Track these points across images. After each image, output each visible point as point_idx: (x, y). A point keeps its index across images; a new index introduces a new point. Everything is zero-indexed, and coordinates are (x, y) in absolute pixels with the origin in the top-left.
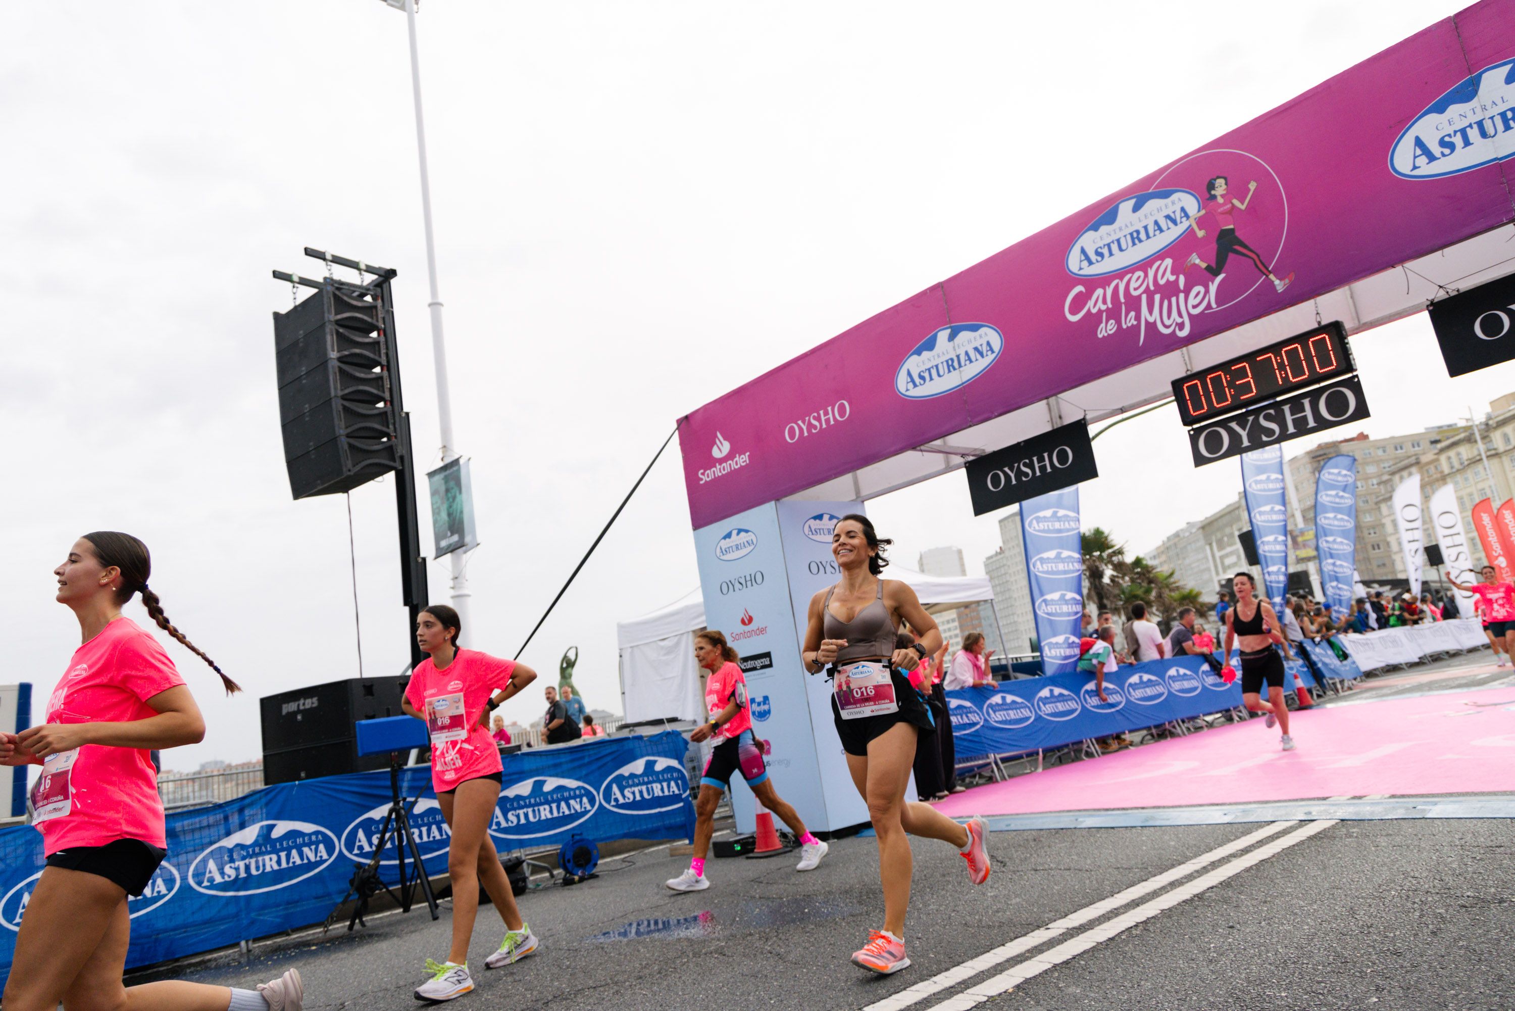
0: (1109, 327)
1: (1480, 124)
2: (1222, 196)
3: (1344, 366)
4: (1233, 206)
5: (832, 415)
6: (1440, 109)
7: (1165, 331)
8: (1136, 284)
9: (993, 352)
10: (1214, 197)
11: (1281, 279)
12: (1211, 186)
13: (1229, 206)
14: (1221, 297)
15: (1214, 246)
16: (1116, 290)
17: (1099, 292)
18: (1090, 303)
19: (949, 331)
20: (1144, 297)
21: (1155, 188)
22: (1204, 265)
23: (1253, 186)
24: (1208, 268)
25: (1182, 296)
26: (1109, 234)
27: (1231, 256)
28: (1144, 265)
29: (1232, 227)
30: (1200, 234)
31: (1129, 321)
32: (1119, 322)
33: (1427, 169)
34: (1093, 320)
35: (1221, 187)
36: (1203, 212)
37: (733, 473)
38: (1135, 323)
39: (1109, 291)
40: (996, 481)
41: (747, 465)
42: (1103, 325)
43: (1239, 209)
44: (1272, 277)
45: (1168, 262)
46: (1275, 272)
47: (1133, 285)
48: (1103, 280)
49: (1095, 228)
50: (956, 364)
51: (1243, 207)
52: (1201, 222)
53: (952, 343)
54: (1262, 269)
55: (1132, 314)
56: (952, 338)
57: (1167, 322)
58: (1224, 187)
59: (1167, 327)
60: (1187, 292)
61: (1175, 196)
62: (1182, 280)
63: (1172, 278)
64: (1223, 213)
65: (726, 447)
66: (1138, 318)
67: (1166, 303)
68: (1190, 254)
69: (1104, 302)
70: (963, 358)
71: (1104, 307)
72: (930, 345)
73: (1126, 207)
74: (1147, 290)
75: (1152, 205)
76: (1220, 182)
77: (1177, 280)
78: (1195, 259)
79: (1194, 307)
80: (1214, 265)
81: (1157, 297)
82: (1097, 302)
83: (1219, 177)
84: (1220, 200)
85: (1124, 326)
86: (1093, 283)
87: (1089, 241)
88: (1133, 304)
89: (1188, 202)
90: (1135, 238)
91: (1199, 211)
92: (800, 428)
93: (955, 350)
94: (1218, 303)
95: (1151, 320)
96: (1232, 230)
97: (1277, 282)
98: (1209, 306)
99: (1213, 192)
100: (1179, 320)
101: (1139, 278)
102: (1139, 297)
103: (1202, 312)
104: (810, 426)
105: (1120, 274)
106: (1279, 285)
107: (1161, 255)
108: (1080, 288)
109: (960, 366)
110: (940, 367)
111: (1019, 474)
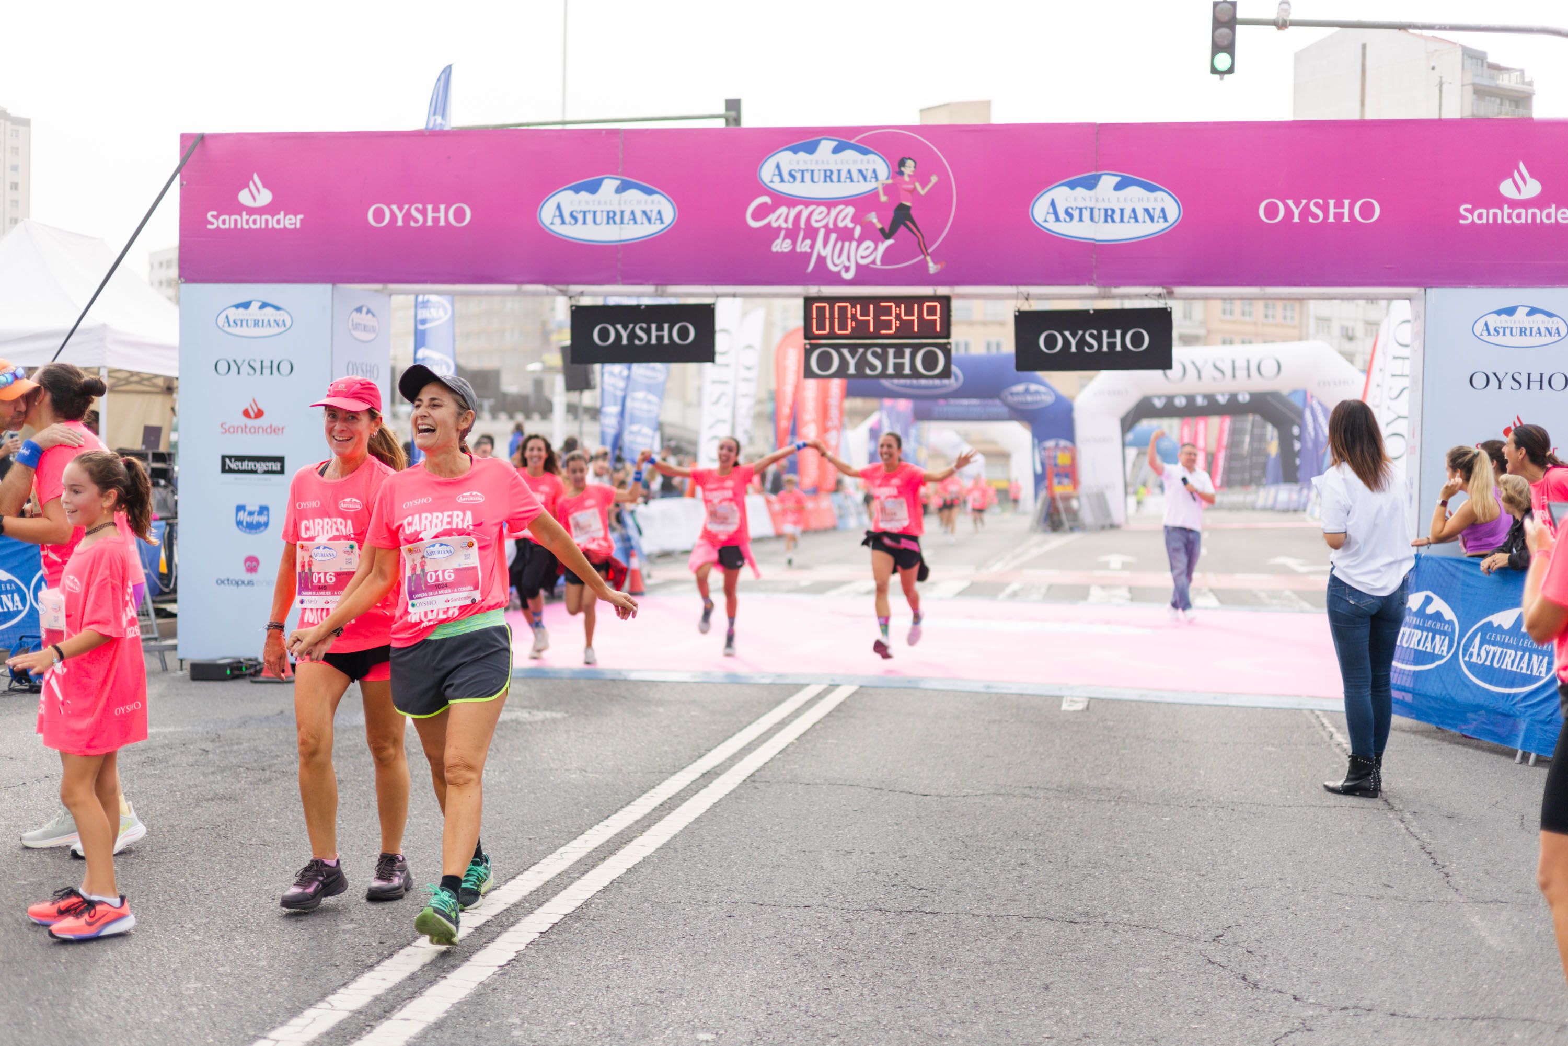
0: (784, 245)
1: (1092, 210)
2: (910, 176)
3: (944, 334)
4: (915, 189)
5: (445, 215)
6: (1072, 186)
7: (834, 269)
8: (819, 217)
9: (662, 222)
10: (902, 173)
11: (935, 262)
12: (902, 163)
13: (911, 186)
14: (886, 259)
15: (891, 214)
16: (799, 215)
17: (783, 210)
18: (772, 218)
19: (618, 182)
20: (822, 233)
21: (857, 141)
22: (879, 226)
23: (934, 179)
24: (882, 230)
25: (854, 244)
26: (805, 162)
27: (902, 228)
28: (830, 204)
29: (909, 204)
30: (884, 198)
31: (803, 246)
32: (794, 243)
33: (1053, 226)
34: (771, 233)
35: (909, 168)
36: (890, 181)
37: (268, 232)
38: (809, 250)
39: (793, 213)
40: (604, 335)
41: (295, 229)
42: (779, 241)
43: (918, 193)
44: (928, 258)
45: (850, 210)
46: (932, 255)
47: (815, 217)
48: (791, 201)
49: (795, 150)
50: (618, 218)
51: (923, 192)
52: (887, 189)
53: (618, 196)
54: (923, 249)
55: (808, 242)
56: (619, 190)
57: (837, 261)
58: (913, 169)
59: (836, 265)
60: (860, 242)
61: (872, 157)
62: (858, 231)
63: (851, 225)
64: (906, 190)
65: (265, 197)
66: (812, 247)
67: (839, 244)
68: (870, 211)
69: (786, 221)
70: (627, 216)
71: (784, 225)
72: (593, 188)
73: (827, 145)
74: (826, 226)
75: (850, 155)
76: (910, 163)
77: (853, 230)
78: (873, 218)
79: (863, 257)
80: (887, 229)
81: (833, 236)
82: (780, 218)
83: (910, 159)
84: (907, 178)
85: (798, 250)
86: (781, 200)
87: (786, 159)
88: (811, 233)
89: (878, 166)
90: (828, 176)
91: (888, 179)
92: (393, 213)
93: (620, 203)
94: (884, 261)
95: (823, 253)
96: (908, 208)
97: (931, 264)
98: (874, 262)
99: (903, 169)
100: (847, 264)
101: (821, 213)
102: (817, 230)
103: (866, 266)
104: (408, 217)
105: (807, 202)
106: (933, 268)
107: (847, 201)
108: (765, 199)
109: (622, 222)
110: (598, 215)
111: (632, 336)
